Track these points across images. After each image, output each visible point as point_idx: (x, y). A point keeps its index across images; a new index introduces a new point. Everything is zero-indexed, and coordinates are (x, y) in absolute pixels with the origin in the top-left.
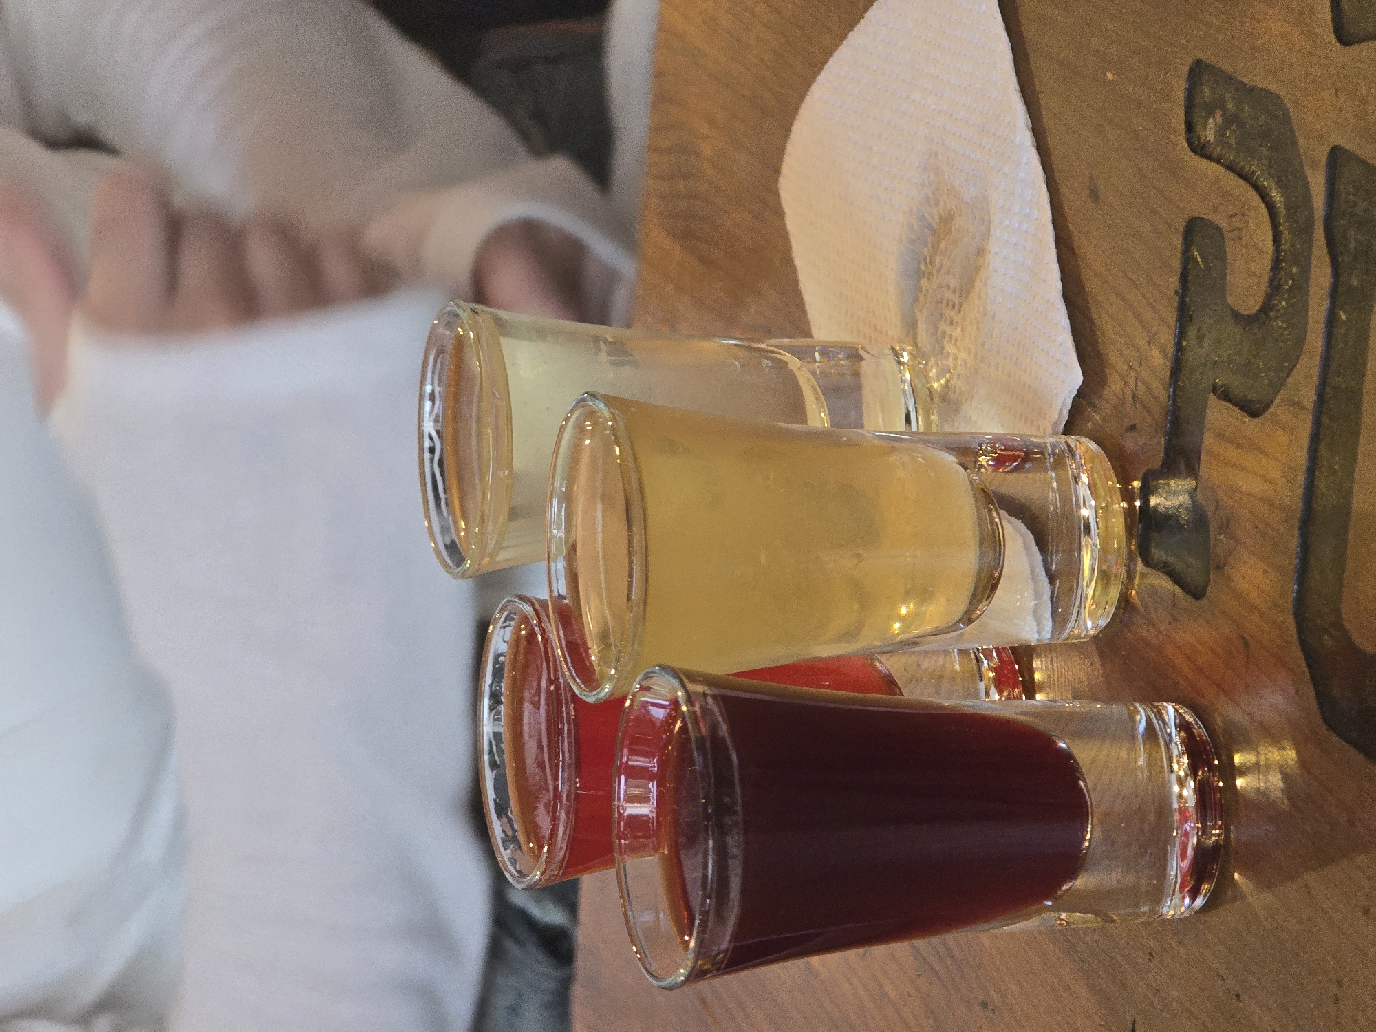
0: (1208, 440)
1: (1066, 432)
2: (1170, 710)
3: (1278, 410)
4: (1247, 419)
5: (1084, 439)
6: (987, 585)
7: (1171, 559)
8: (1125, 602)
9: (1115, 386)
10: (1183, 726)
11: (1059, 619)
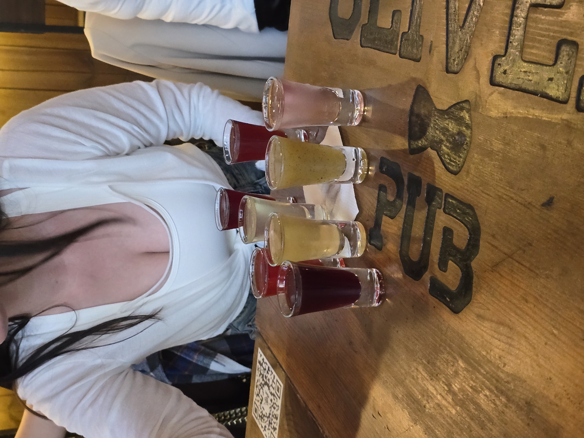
0: (383, 223)
1: (354, 221)
2: (374, 270)
3: (397, 218)
4: (391, 219)
5: (358, 222)
6: (342, 247)
7: (375, 243)
8: (366, 250)
9: (364, 213)
10: (377, 272)
11: (353, 254)
